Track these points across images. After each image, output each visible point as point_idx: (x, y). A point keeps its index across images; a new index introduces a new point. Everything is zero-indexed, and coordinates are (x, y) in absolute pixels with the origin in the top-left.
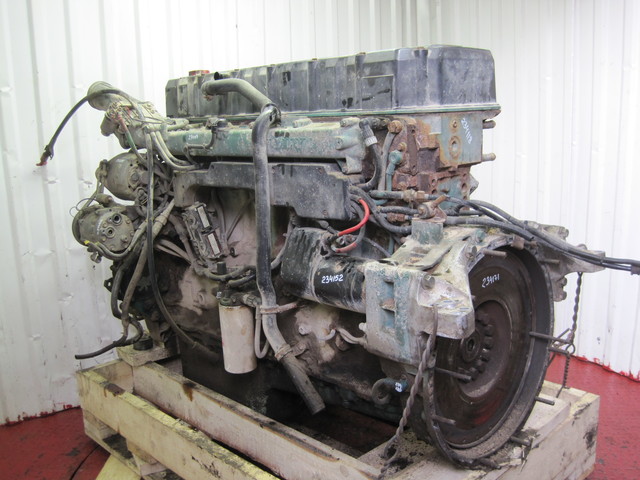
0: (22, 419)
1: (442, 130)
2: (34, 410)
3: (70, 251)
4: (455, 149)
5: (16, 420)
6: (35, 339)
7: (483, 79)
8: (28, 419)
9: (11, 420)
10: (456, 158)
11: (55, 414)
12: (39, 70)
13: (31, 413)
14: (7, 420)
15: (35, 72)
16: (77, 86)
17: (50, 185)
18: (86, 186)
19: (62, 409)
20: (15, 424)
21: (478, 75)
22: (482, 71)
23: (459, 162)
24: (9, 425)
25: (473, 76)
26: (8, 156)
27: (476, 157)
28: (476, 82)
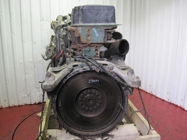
0: (13, 106)
1: (82, 32)
2: (17, 104)
3: (29, 61)
4: (89, 38)
5: (12, 106)
6: (18, 85)
7: (107, 15)
8: (15, 106)
9: (10, 106)
10: (89, 41)
11: (22, 106)
12: (22, 11)
14: (9, 106)
15: (21, 12)
16: (32, 16)
17: (24, 43)
18: (34, 44)
19: (24, 104)
20: (11, 107)
21: (104, 14)
22: (107, 13)
23: (91, 42)
24: (10, 107)
25: (101, 14)
26: (13, 35)
27: (101, 41)
28: (103, 16)
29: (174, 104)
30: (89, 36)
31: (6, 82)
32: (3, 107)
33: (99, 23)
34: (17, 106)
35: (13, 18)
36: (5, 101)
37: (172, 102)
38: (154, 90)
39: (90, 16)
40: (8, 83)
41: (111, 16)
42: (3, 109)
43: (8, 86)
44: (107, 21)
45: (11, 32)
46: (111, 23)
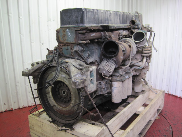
0: (23, 107)
1: (60, 32)
2: (26, 105)
4: (65, 38)
5: (22, 107)
6: (27, 86)
7: (77, 17)
8: (24, 107)
9: (20, 107)
10: (65, 40)
11: (31, 106)
13: (25, 106)
14: (19, 107)
15: (29, 13)
16: (40, 17)
17: (32, 44)
18: (42, 44)
19: (33, 105)
21: (75, 16)
22: (77, 15)
23: (66, 42)
24: (19, 109)
25: (73, 17)
26: (21, 36)
27: (72, 41)
28: (74, 18)
29: (174, 95)
30: (64, 36)
31: (16, 84)
32: (13, 109)
33: (72, 24)
34: (26, 107)
35: (21, 19)
36: (15, 102)
37: (171, 94)
38: (152, 83)
39: (65, 19)
40: (17, 84)
41: (80, 18)
42: (13, 111)
43: (18, 88)
44: (77, 23)
45: (20, 33)
46: (80, 24)
